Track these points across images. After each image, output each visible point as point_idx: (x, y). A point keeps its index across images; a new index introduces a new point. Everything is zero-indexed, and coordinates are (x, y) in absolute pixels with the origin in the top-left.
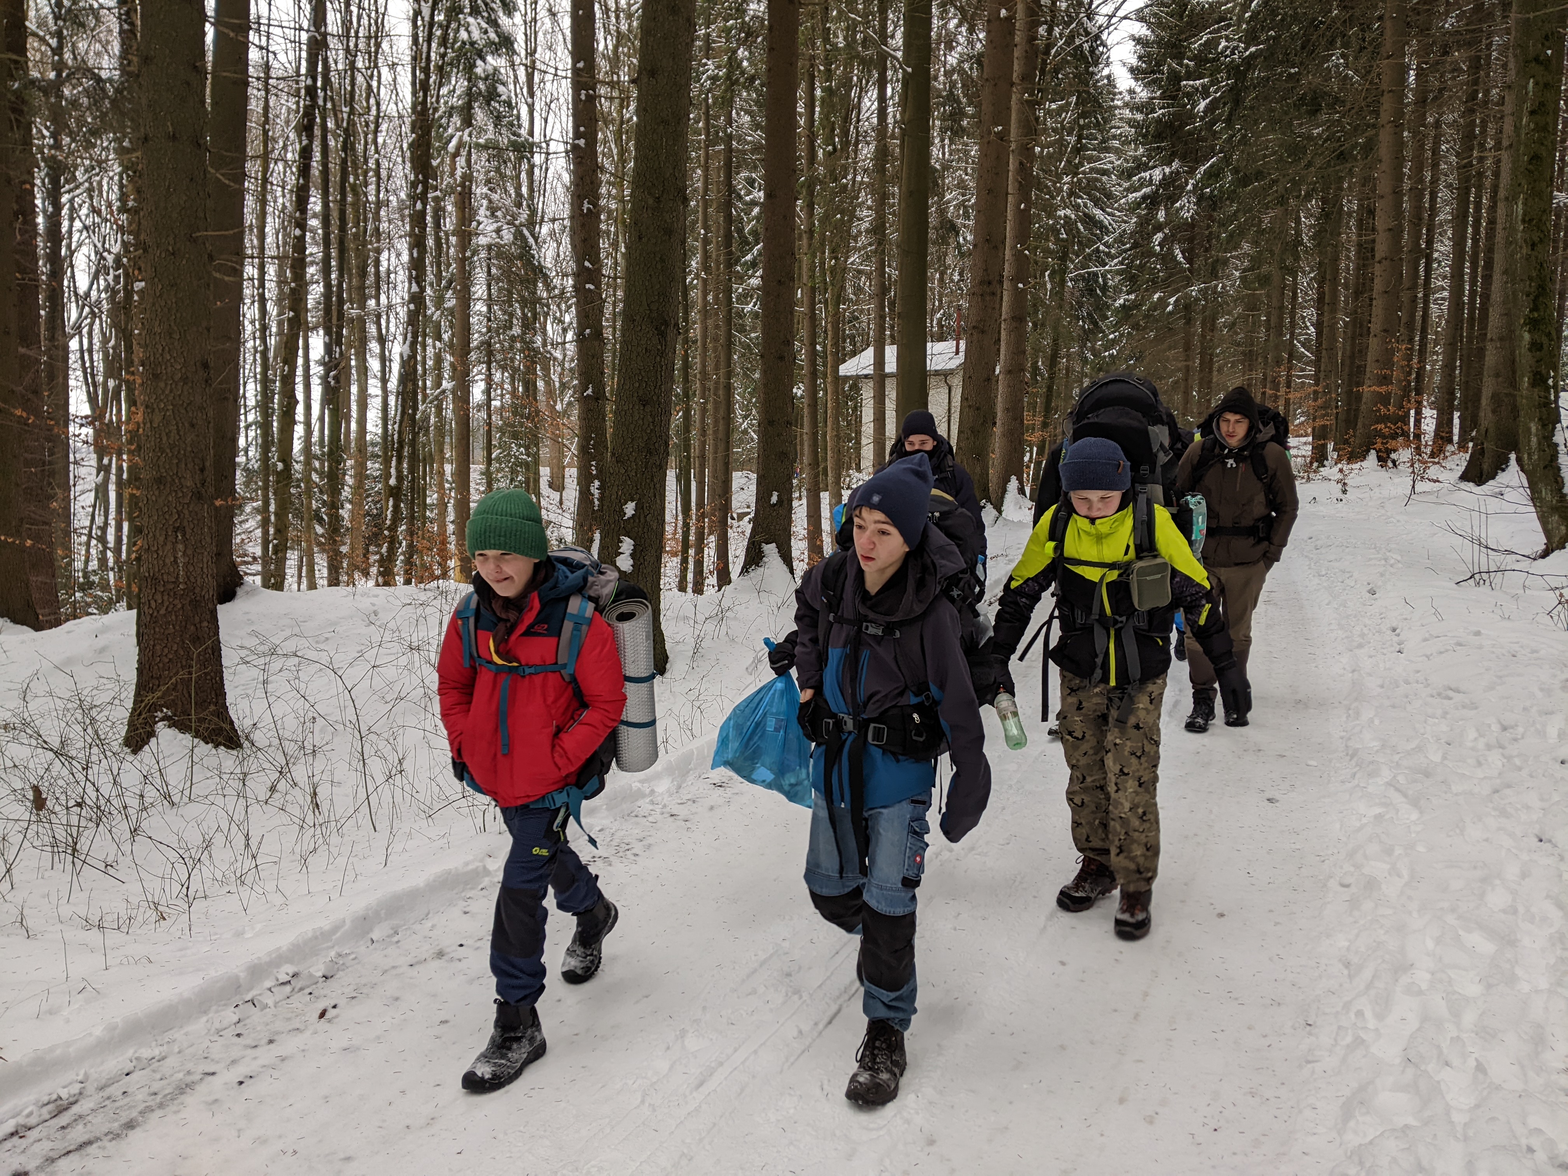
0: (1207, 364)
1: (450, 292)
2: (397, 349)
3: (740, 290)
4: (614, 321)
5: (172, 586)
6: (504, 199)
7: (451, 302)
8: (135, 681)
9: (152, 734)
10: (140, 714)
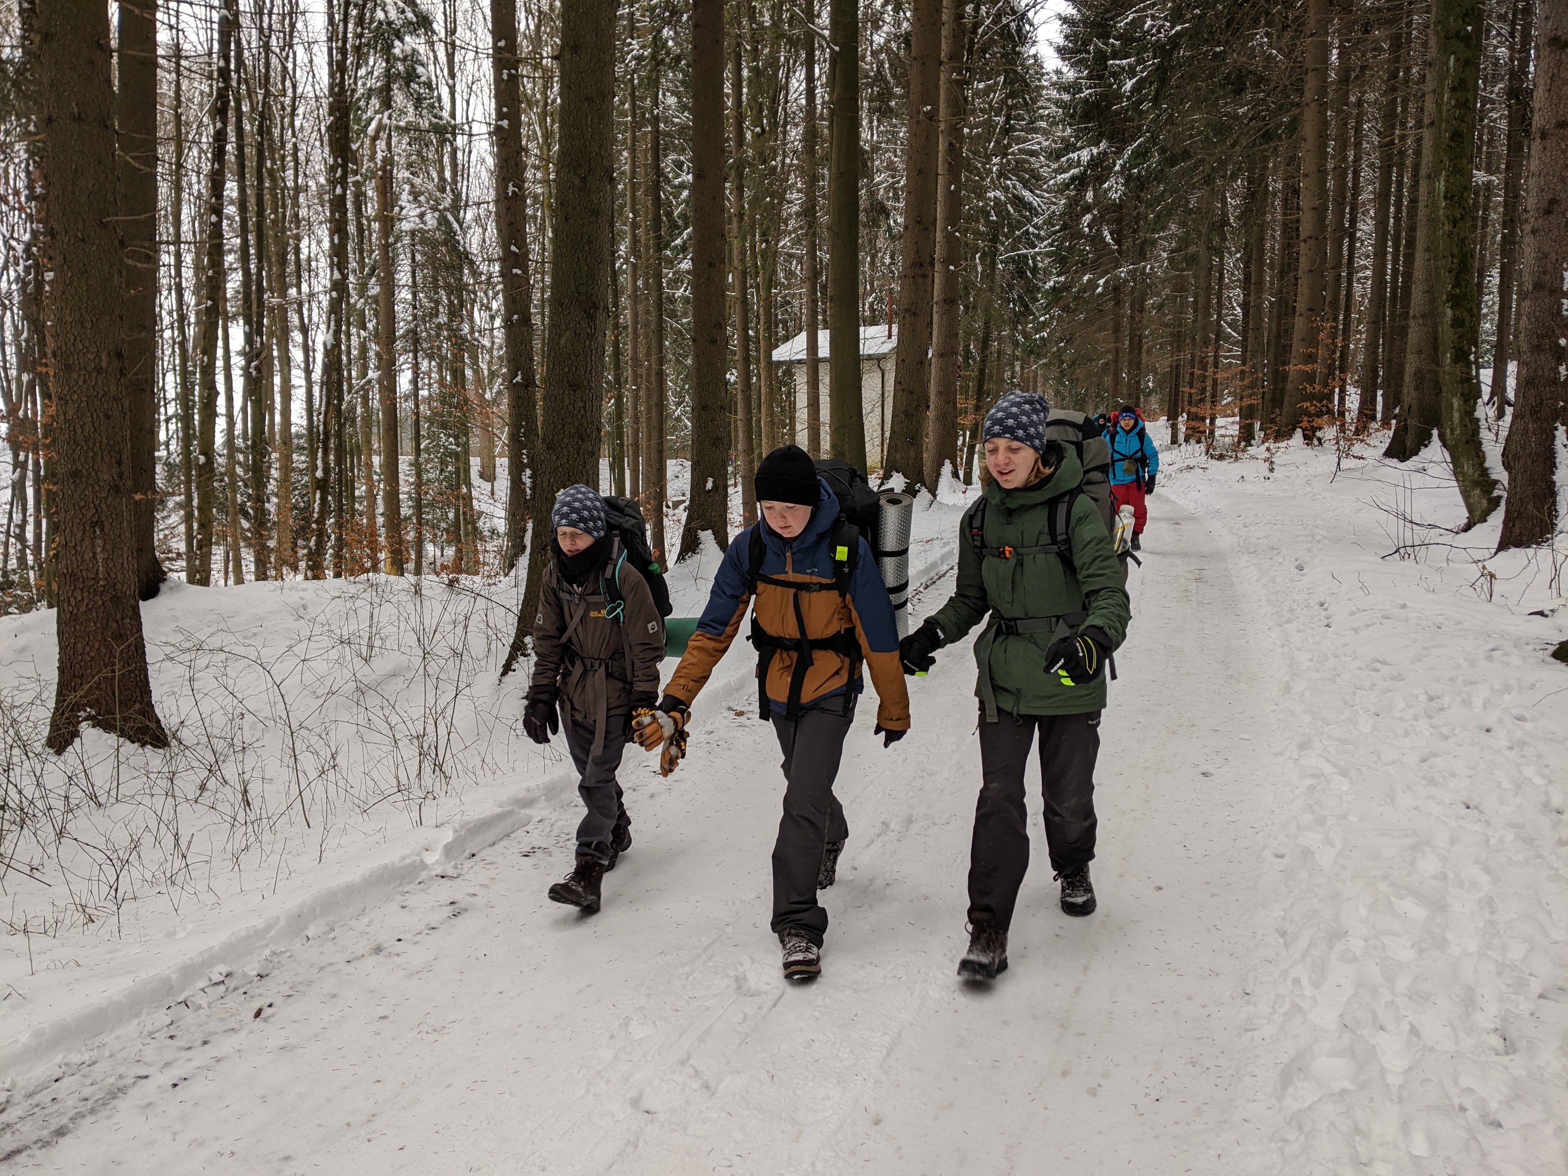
0: (1137, 345)
1: (374, 279)
2: (321, 338)
3: (671, 275)
4: (543, 307)
5: (91, 582)
6: (427, 182)
7: (374, 290)
8: (57, 680)
9: (76, 734)
10: (63, 714)
